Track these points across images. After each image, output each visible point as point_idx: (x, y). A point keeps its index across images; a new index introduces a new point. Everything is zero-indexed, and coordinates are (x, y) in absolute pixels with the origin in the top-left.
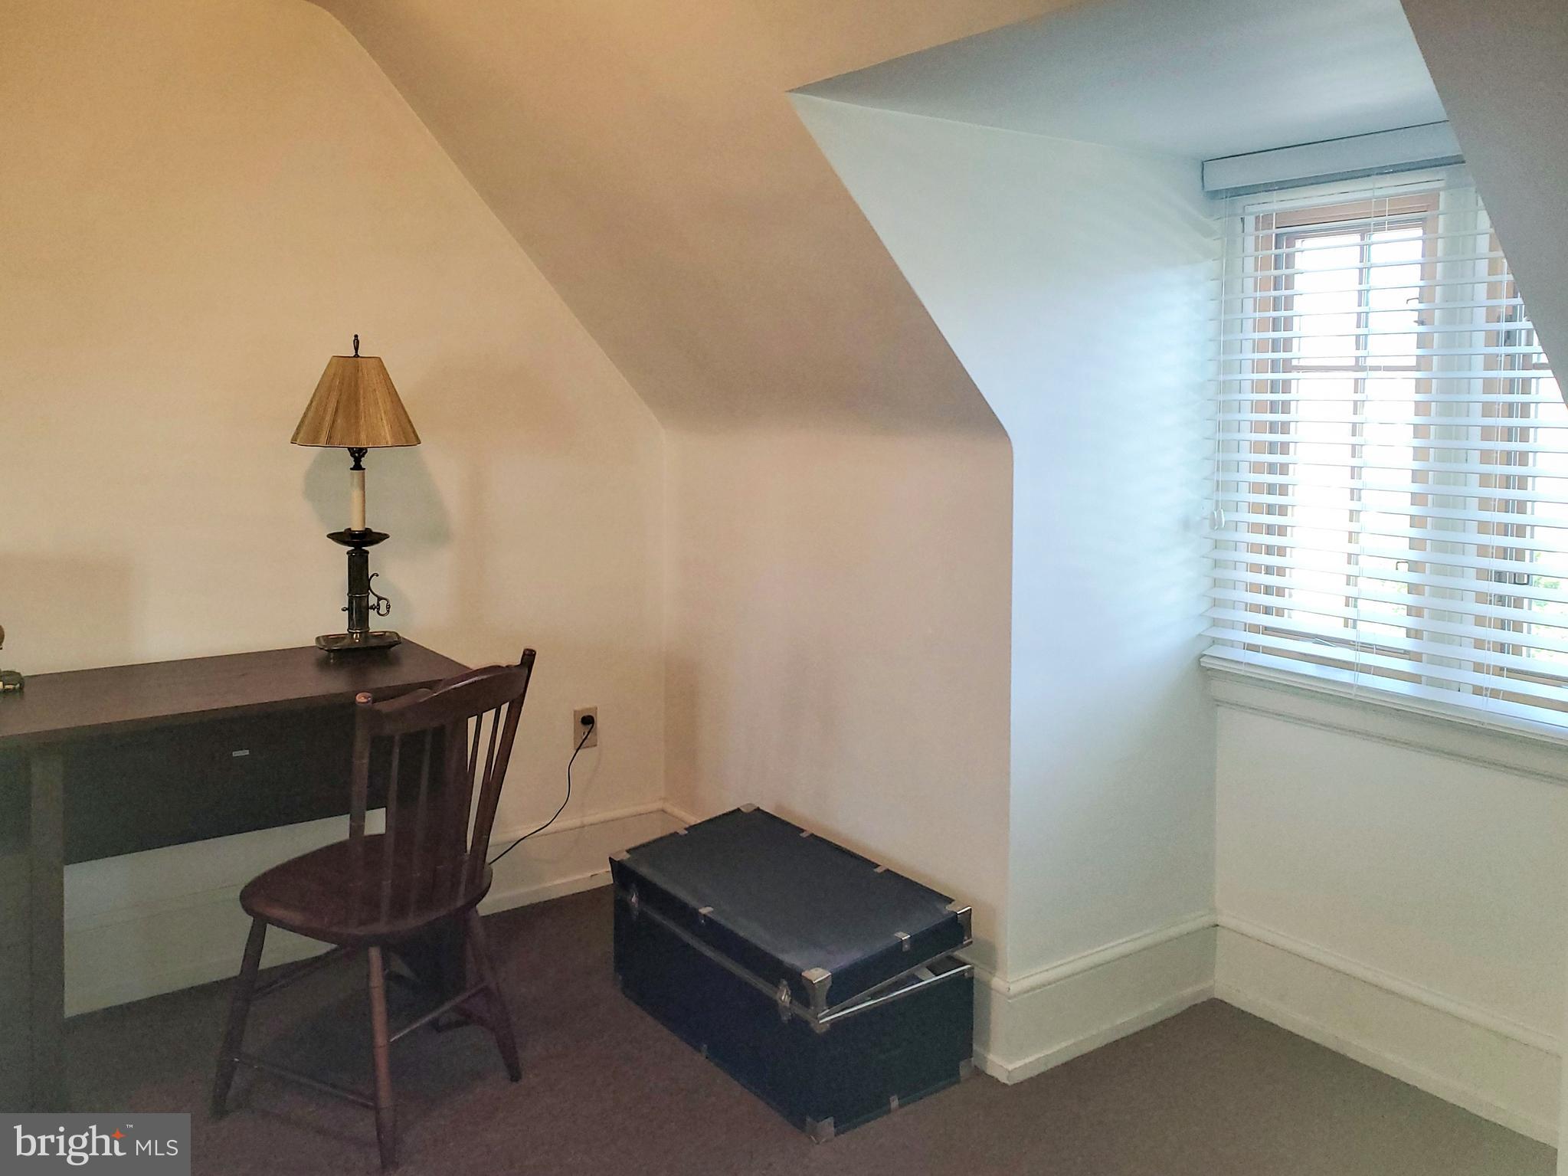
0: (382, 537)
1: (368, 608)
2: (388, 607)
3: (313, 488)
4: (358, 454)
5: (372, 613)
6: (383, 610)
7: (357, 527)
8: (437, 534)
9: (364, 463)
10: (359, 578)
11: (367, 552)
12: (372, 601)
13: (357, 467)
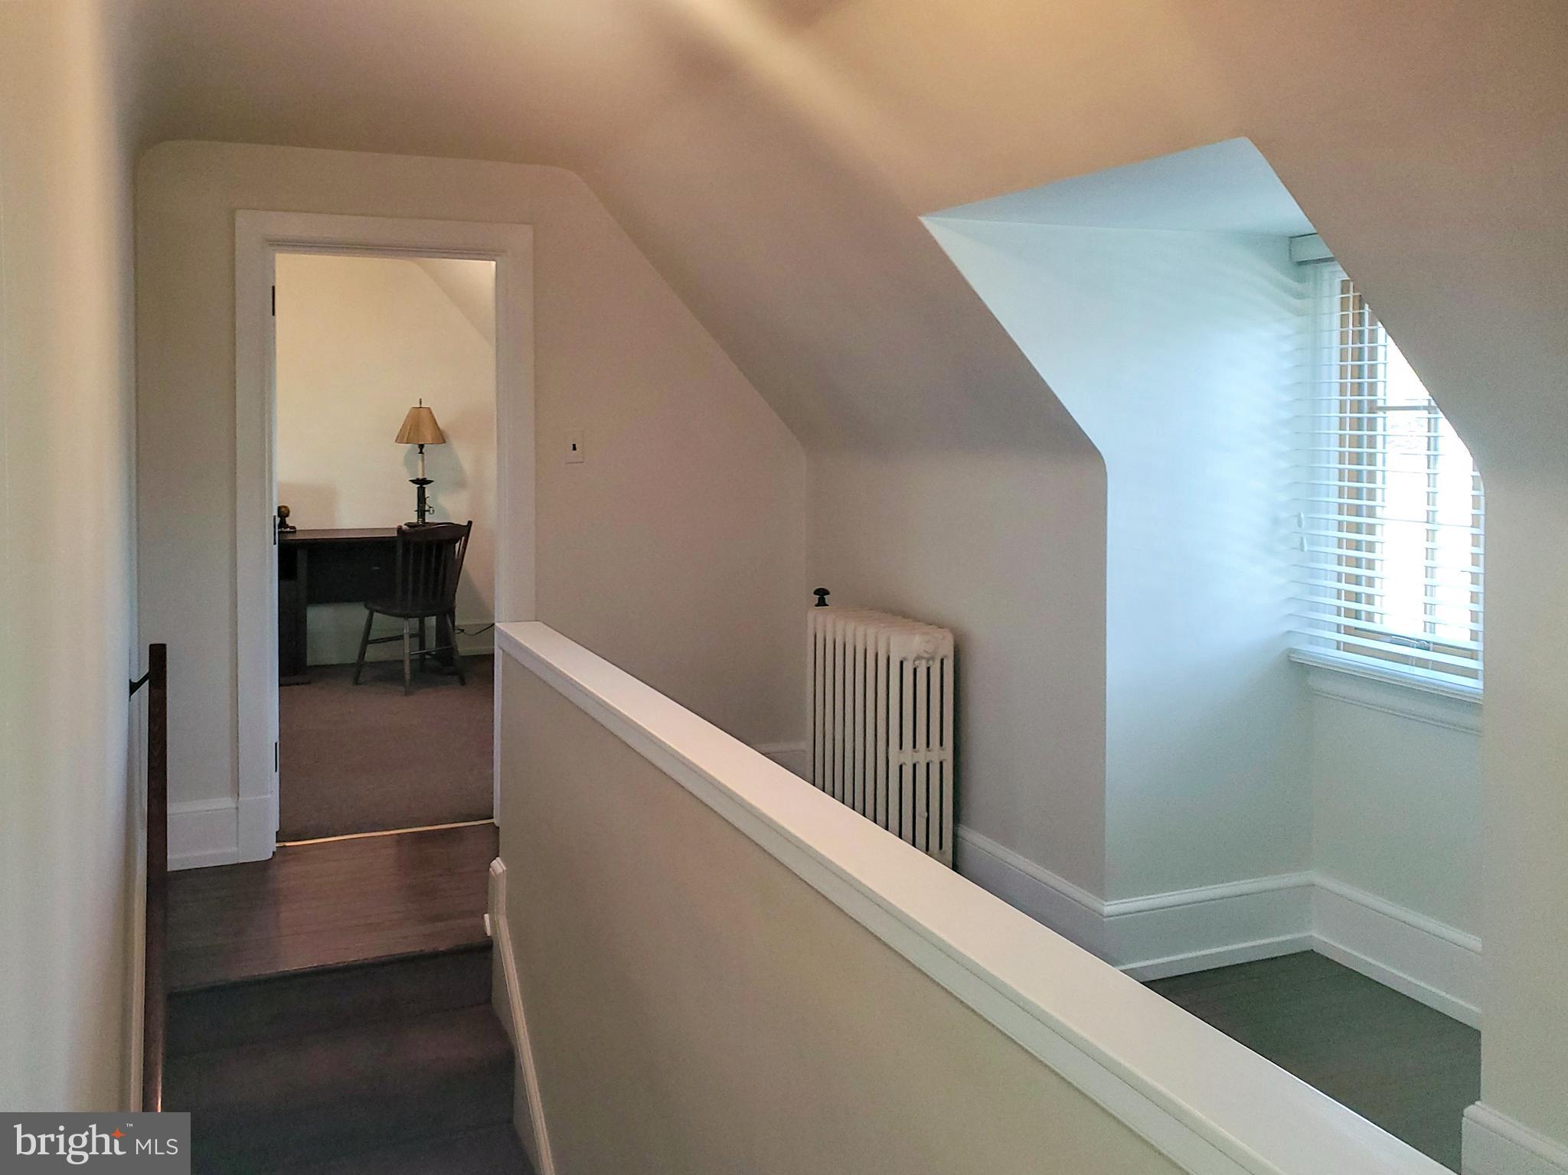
0: (430, 482)
1: (425, 511)
2: (433, 511)
3: (408, 462)
4: (421, 447)
5: (427, 513)
6: (431, 512)
7: (420, 477)
8: (460, 484)
9: (424, 451)
10: (422, 499)
11: (424, 488)
12: (427, 508)
13: (421, 452)
